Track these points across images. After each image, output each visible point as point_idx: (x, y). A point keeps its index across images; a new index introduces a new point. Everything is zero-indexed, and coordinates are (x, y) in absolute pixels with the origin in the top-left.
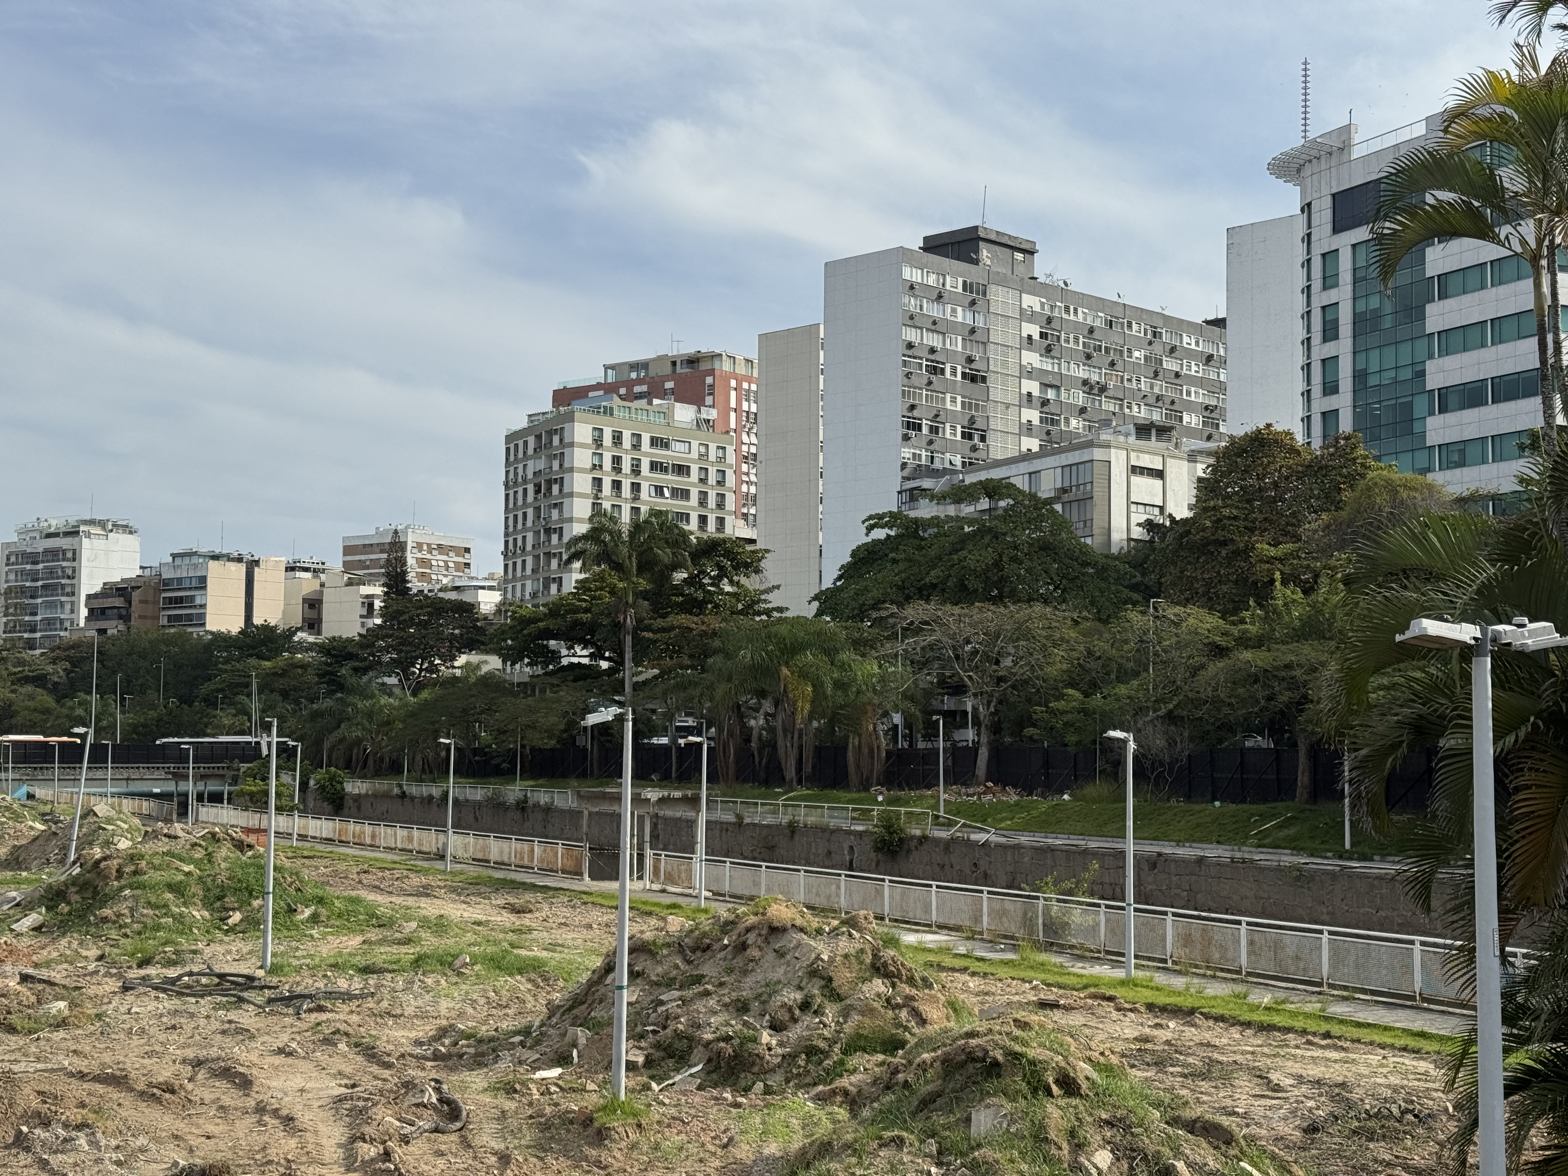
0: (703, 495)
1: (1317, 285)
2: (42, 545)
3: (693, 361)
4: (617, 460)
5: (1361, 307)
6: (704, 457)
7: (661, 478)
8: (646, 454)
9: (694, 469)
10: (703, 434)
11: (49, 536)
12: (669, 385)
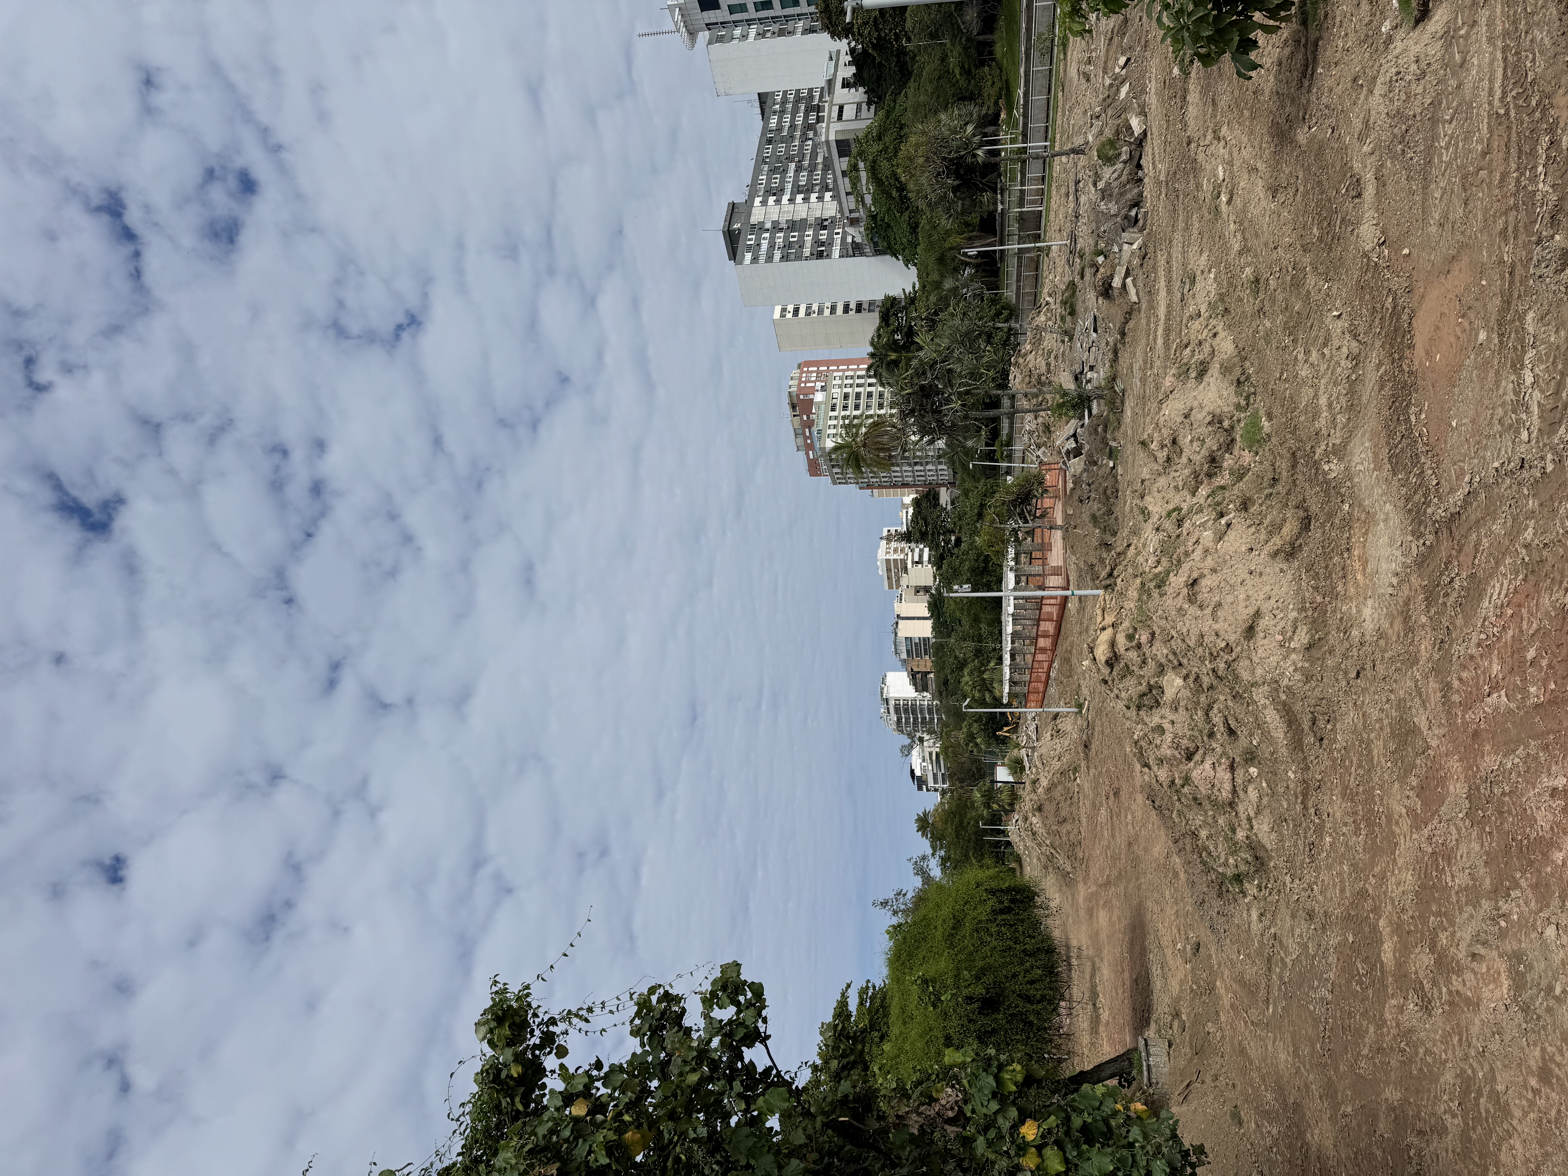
2: (893, 718)
3: (793, 407)
7: (851, 406)
10: (828, 388)
11: (889, 713)
12: (805, 416)
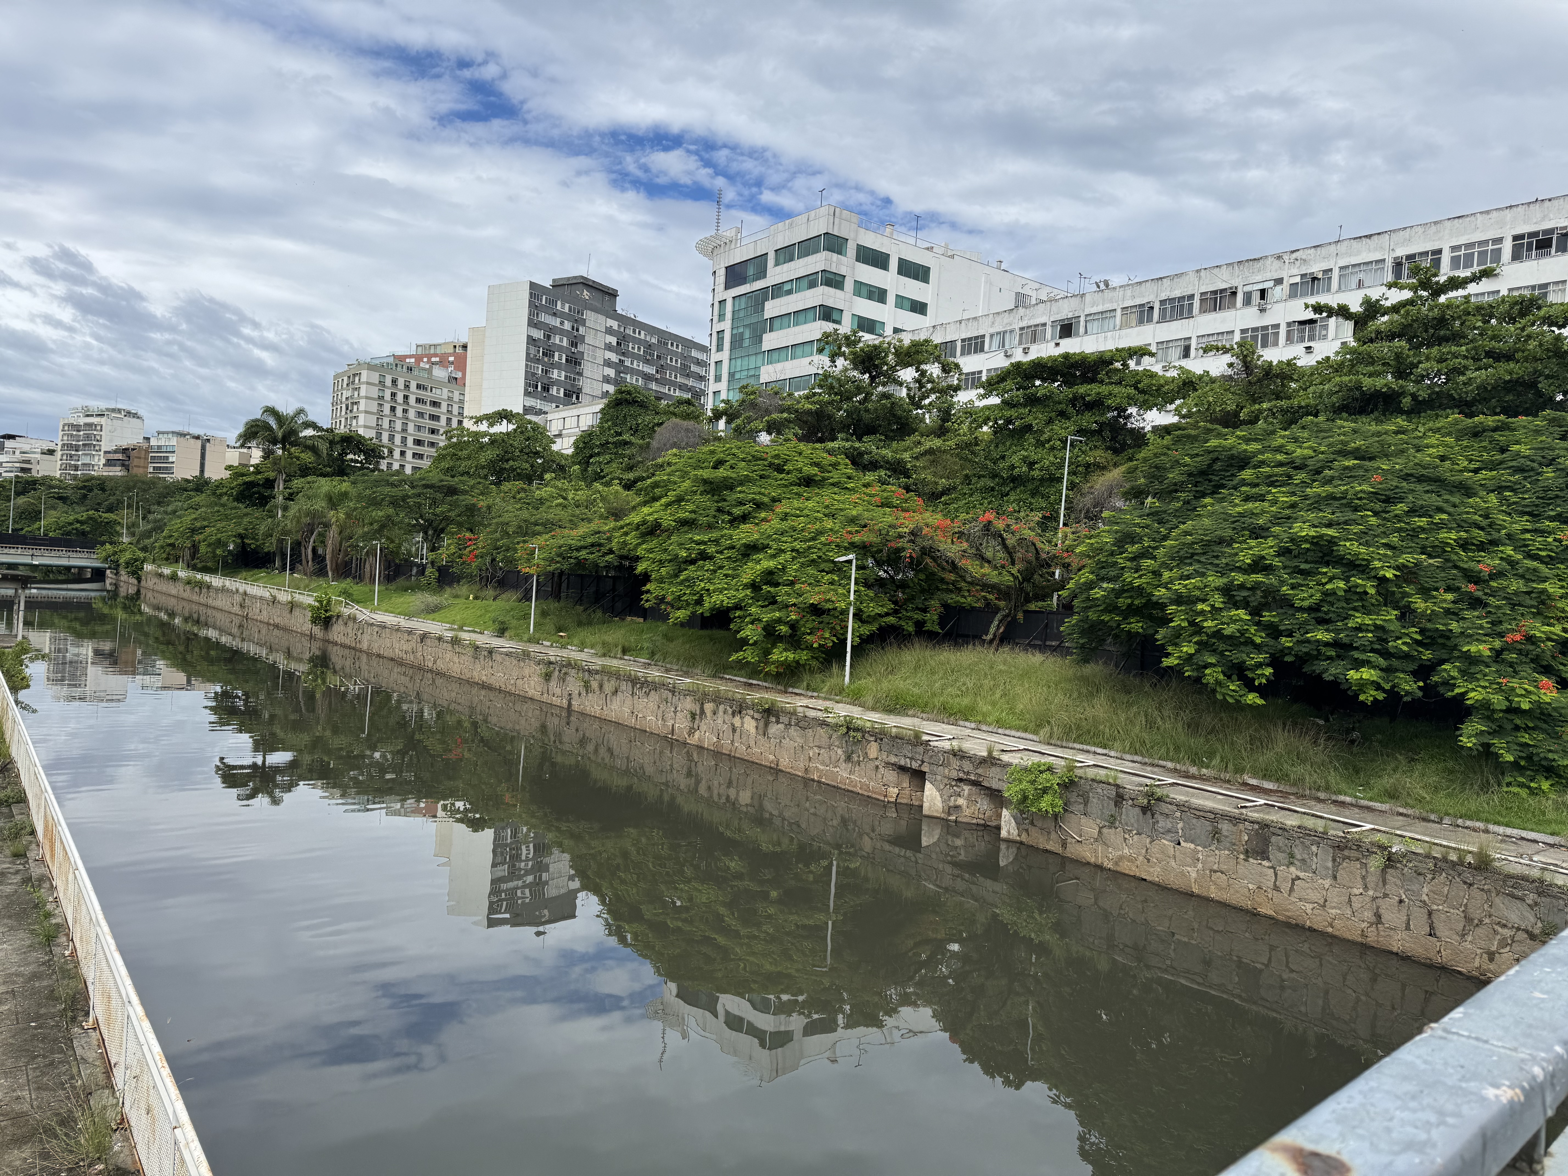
0: (449, 420)
1: (716, 318)
2: (83, 421)
4: (393, 395)
5: (735, 332)
6: (450, 399)
7: (421, 407)
8: (413, 393)
9: (444, 406)
10: (453, 385)
11: (88, 416)
12: (451, 359)
